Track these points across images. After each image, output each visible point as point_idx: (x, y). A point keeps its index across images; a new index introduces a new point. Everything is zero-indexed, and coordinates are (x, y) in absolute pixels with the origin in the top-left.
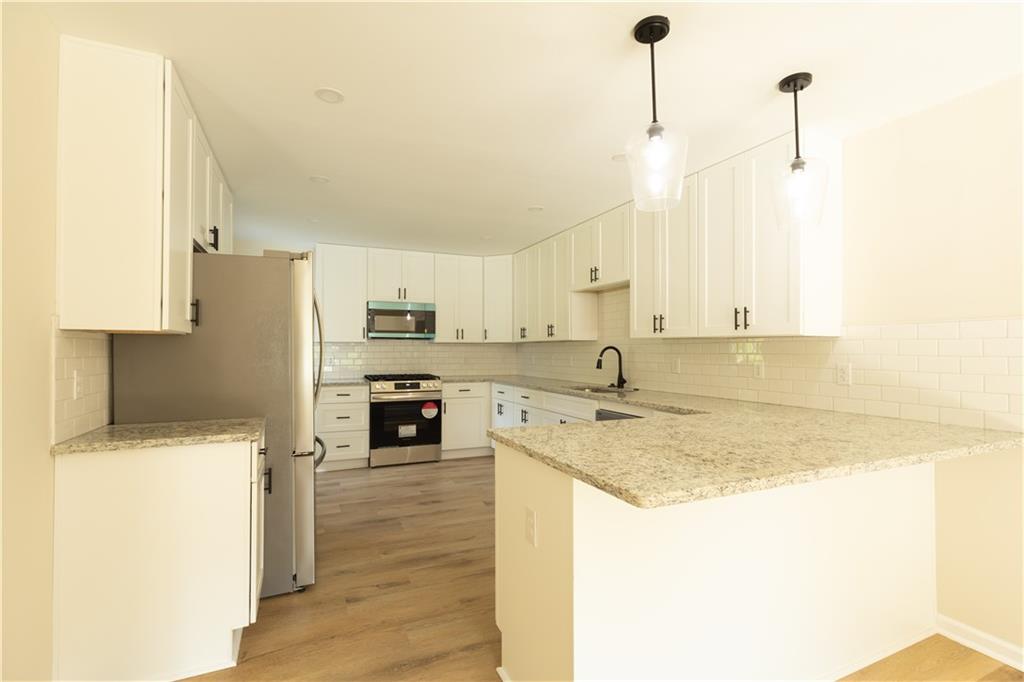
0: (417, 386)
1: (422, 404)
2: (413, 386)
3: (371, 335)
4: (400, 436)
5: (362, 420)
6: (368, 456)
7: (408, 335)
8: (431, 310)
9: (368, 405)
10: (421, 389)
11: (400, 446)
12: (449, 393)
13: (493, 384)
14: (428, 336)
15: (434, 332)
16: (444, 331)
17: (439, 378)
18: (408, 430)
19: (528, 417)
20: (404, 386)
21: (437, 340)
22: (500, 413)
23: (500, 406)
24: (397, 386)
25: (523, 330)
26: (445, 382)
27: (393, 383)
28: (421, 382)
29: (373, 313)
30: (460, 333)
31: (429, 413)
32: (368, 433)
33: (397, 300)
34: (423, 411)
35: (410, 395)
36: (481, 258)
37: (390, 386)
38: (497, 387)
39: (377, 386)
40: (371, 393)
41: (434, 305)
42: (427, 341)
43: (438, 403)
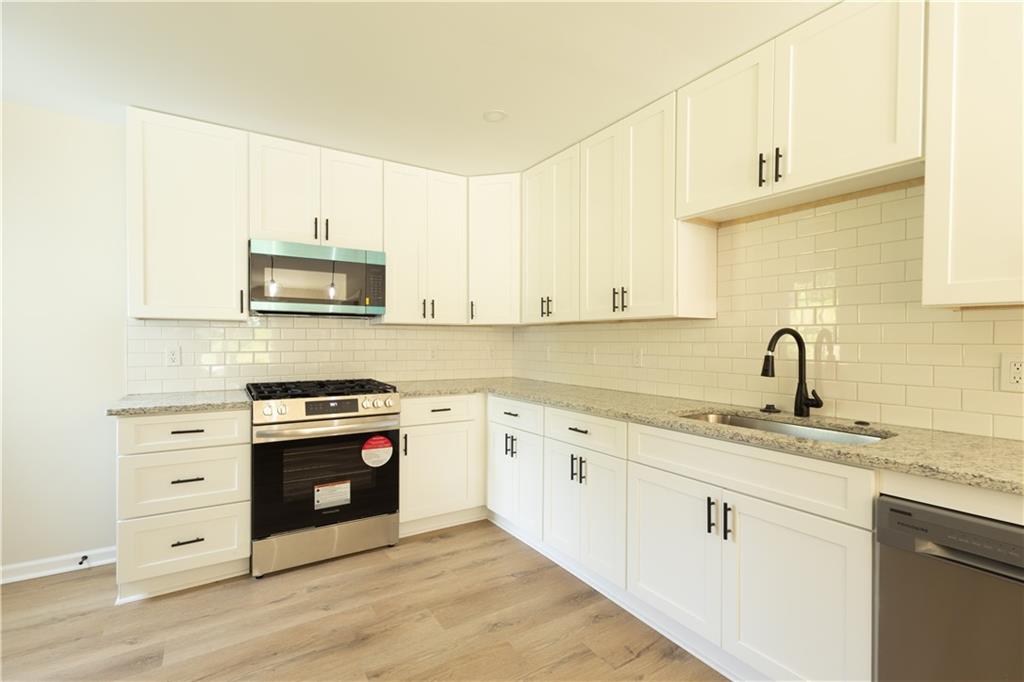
0: (353, 406)
1: (362, 439)
2: (342, 407)
3: (257, 305)
4: (317, 506)
5: (236, 481)
6: (249, 555)
7: (331, 309)
8: (379, 263)
9: (248, 448)
10: (361, 412)
11: (318, 525)
12: (412, 416)
13: (491, 397)
14: (372, 310)
15: (382, 303)
16: (400, 303)
17: (394, 389)
18: (333, 495)
19: (588, 470)
20: (324, 408)
21: (387, 318)
22: (510, 451)
23: (510, 439)
24: (311, 409)
25: (546, 301)
26: (406, 395)
27: (301, 402)
28: (360, 398)
29: (258, 263)
30: (428, 307)
31: (376, 456)
32: (248, 505)
33: (310, 240)
34: (364, 452)
35: (336, 426)
36: (465, 179)
37: (295, 407)
38: (498, 405)
39: (267, 411)
40: (253, 425)
41: (383, 254)
42: (368, 321)
43: (392, 437)
